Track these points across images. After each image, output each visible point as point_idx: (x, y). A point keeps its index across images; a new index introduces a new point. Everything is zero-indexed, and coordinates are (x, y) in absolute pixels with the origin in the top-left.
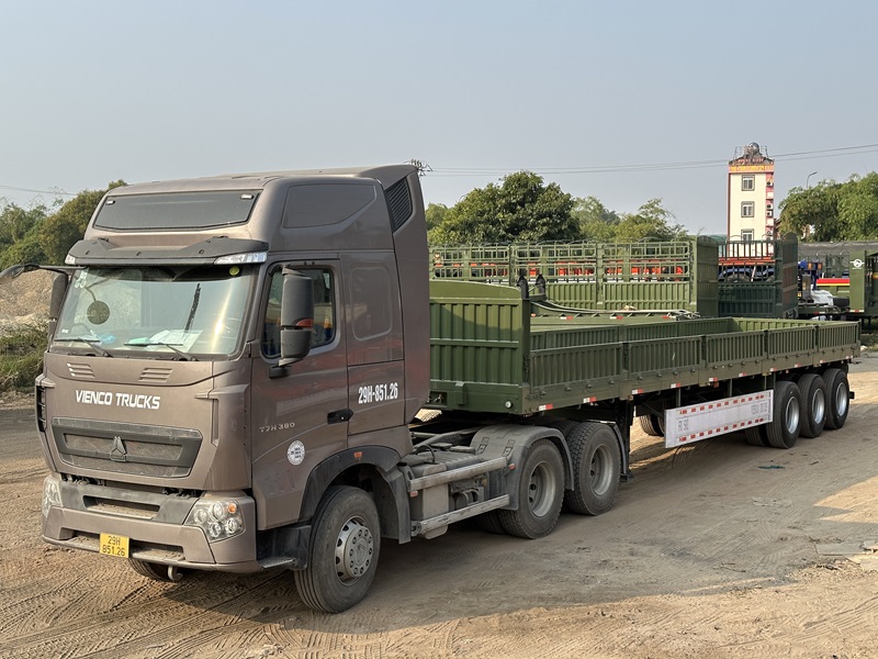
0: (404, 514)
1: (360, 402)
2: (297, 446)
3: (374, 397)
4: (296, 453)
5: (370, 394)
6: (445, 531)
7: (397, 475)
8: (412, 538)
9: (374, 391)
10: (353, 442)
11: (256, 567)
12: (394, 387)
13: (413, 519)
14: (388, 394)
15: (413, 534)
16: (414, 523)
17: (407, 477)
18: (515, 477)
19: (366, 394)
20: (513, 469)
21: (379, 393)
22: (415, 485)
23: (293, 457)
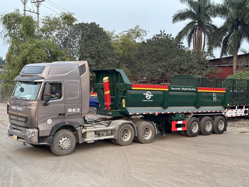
0: (81, 137)
1: (68, 112)
4: (50, 121)
5: (71, 110)
6: (93, 142)
7: (79, 128)
9: (72, 110)
10: (66, 120)
11: (38, 144)
12: (79, 109)
14: (77, 110)
15: (83, 141)
16: (83, 139)
17: (82, 129)
19: (70, 110)
20: (116, 130)
21: (74, 110)
22: (84, 131)
23: (49, 122)
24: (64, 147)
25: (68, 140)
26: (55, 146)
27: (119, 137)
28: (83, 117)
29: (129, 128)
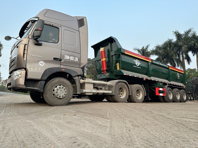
0: (79, 87)
1: (65, 58)
2: (42, 62)
3: (70, 59)
6: (92, 94)
7: (77, 78)
8: (81, 93)
9: (70, 57)
10: (62, 66)
11: (24, 87)
12: (77, 59)
13: (81, 88)
14: (75, 59)
15: (81, 92)
16: (81, 90)
17: (80, 79)
18: (114, 88)
19: (67, 57)
20: (113, 86)
21: (72, 58)
22: (82, 81)
23: (40, 64)
24: (59, 95)
25: (64, 88)
26: (48, 93)
27: (116, 94)
28: (81, 67)
29: (124, 86)
